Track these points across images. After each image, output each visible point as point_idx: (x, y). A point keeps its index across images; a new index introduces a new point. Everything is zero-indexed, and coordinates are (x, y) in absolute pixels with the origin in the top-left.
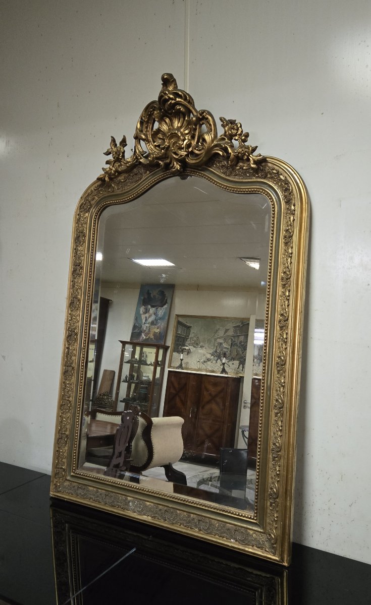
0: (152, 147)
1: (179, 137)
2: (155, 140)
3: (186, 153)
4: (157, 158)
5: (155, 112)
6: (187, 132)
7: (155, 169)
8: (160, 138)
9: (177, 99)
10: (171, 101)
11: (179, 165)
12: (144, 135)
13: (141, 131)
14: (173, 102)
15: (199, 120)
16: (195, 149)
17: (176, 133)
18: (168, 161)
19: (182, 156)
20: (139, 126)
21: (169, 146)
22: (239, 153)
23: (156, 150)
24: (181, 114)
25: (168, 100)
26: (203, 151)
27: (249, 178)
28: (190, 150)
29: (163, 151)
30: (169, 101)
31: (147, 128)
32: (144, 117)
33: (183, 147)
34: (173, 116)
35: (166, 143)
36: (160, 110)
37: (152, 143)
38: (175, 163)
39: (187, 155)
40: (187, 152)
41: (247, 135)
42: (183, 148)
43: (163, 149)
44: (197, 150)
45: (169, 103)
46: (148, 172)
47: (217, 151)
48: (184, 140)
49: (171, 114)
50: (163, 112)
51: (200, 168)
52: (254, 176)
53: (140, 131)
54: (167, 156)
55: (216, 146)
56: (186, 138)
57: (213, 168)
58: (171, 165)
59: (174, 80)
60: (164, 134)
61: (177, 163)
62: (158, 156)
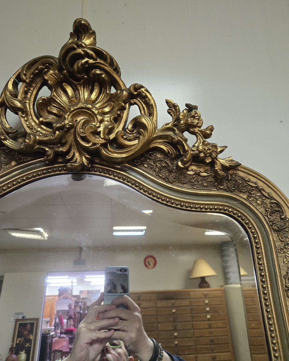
0: (33, 124)
1: (92, 116)
2: (42, 114)
3: (103, 141)
4: (41, 142)
5: (51, 72)
6: (107, 109)
7: (29, 158)
8: (51, 113)
9: (99, 60)
10: (86, 59)
11: (86, 158)
12: (20, 101)
13: (15, 96)
14: (91, 61)
15: (131, 96)
16: (122, 136)
17: (89, 109)
18: (64, 149)
19: (94, 144)
20: (10, 87)
21: (72, 127)
22: (200, 152)
23: (39, 129)
24: (96, 84)
25: (81, 57)
26: (136, 142)
27: (206, 188)
28: (112, 136)
29: (57, 132)
30: (83, 59)
31: (26, 93)
32: (25, 75)
33: (99, 130)
34: (80, 85)
35: (67, 122)
36: (60, 69)
37: (34, 118)
38: (77, 154)
39: (104, 145)
40: (105, 140)
41: (212, 129)
42: (99, 133)
43: (59, 129)
44: (126, 139)
45: (84, 61)
46: (13, 163)
47: (159, 146)
48: (101, 121)
49: (78, 80)
50: (64, 75)
51: (119, 167)
52: (215, 186)
53: (11, 95)
54: (64, 141)
55: (160, 137)
56: (106, 119)
57: (144, 169)
58: (68, 157)
59: (94, 33)
60: (61, 108)
61: (81, 155)
62: (45, 139)
